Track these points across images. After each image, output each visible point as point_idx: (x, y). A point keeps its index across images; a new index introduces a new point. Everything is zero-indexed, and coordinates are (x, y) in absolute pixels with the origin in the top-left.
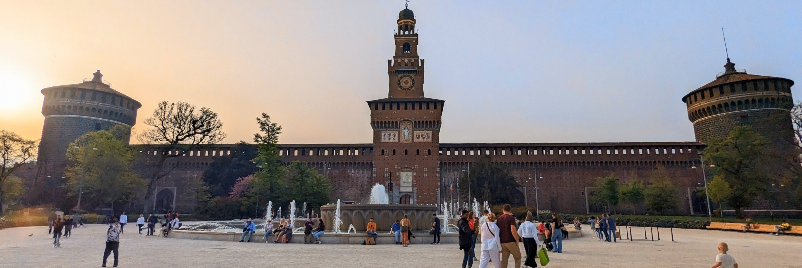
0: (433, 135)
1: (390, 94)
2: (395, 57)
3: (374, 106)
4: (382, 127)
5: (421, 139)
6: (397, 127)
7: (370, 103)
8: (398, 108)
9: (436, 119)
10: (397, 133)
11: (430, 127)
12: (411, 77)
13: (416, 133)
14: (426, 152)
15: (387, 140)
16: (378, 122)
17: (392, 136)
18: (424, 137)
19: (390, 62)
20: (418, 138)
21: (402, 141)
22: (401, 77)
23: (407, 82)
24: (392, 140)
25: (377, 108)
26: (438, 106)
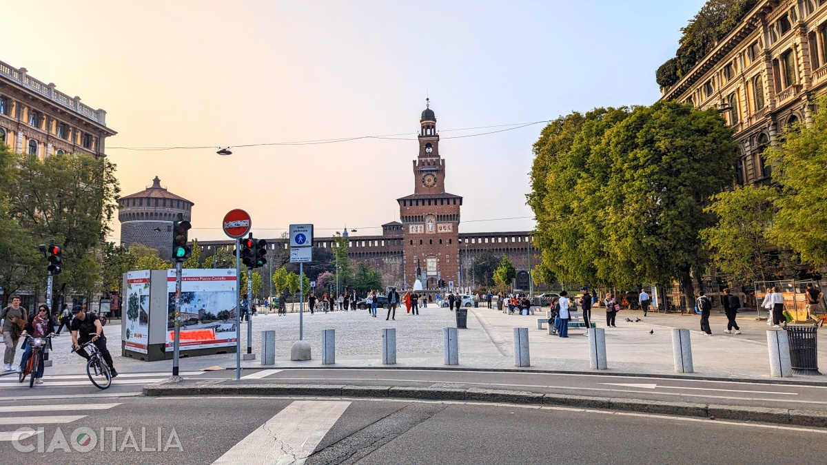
0: (453, 226)
1: (416, 192)
2: (419, 157)
3: (402, 203)
4: (410, 221)
5: (443, 231)
6: (422, 221)
7: (399, 200)
8: (423, 204)
9: (456, 213)
10: (423, 226)
11: (451, 220)
12: (433, 176)
13: (439, 225)
14: (448, 241)
15: (415, 232)
16: (406, 217)
17: (419, 229)
18: (446, 228)
19: (415, 162)
20: (441, 230)
21: (427, 232)
22: (425, 176)
23: (430, 180)
24: (419, 232)
25: (405, 205)
26: (458, 202)
